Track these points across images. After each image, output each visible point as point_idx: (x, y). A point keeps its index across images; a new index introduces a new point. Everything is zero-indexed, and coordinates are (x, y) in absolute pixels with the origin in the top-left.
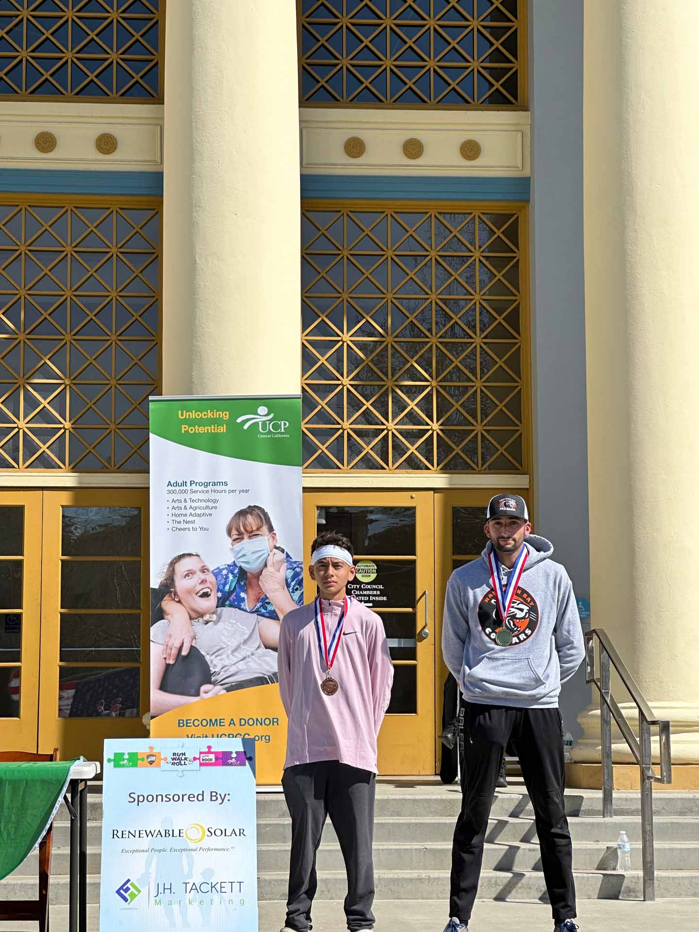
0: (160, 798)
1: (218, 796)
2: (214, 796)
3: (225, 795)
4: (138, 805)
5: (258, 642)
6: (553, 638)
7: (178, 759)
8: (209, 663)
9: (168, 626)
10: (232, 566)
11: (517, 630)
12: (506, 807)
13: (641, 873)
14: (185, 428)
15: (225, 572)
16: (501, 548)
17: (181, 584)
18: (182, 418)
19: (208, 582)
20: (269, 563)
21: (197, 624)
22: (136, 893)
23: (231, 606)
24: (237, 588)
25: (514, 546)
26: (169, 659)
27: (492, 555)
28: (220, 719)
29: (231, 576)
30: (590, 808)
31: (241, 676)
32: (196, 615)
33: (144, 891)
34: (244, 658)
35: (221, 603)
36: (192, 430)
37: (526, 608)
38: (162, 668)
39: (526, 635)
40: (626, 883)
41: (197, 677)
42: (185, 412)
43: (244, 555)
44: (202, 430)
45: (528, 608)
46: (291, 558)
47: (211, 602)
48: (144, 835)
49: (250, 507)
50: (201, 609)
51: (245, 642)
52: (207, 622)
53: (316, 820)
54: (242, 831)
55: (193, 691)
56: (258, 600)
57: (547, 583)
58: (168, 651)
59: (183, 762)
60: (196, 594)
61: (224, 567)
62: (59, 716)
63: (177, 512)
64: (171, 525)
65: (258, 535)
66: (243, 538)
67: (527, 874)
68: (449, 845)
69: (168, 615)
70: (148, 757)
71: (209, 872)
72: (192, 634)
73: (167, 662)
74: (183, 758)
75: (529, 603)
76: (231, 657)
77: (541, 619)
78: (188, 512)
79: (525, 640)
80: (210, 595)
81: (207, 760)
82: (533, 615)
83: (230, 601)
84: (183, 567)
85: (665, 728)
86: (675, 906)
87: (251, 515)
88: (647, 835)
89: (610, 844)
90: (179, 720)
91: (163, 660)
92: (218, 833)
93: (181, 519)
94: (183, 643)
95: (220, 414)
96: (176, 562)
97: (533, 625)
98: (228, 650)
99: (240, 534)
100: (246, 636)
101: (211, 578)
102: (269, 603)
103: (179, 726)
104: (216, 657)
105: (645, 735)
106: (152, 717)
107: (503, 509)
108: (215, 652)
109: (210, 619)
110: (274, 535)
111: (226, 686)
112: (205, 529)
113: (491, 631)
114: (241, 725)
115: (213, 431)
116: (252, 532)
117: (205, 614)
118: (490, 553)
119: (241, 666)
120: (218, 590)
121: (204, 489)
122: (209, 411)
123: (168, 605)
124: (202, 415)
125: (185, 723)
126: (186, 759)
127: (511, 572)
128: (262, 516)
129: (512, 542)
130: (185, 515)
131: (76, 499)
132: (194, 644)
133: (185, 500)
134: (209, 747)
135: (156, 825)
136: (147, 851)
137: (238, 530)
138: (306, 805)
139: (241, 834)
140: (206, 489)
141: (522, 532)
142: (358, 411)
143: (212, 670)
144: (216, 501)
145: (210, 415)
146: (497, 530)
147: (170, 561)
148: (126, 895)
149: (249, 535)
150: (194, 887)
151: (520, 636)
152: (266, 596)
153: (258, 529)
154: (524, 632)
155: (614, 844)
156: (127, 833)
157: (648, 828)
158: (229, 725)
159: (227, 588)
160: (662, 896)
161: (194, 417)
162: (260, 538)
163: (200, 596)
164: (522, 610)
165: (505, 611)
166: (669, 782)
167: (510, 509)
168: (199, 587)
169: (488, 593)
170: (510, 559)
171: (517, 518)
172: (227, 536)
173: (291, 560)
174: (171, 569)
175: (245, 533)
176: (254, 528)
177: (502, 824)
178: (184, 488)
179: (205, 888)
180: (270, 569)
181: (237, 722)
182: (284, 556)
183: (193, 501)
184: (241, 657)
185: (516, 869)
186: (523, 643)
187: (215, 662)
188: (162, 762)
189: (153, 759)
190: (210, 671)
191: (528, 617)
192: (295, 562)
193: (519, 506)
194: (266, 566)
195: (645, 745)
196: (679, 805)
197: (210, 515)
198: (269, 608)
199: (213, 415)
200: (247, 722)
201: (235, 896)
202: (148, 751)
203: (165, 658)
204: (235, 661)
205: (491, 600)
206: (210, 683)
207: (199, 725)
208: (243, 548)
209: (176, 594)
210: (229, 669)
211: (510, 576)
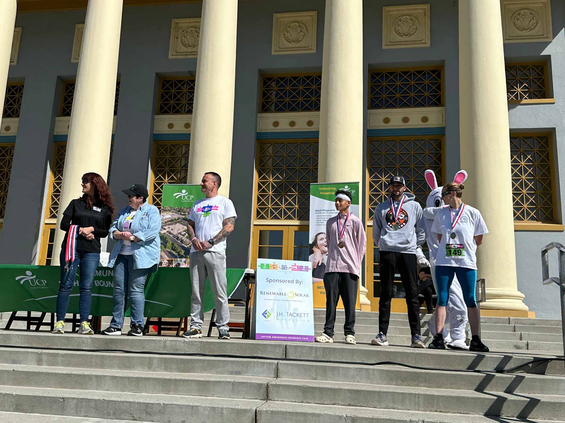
0: (277, 281)
2: (297, 282)
9: (315, 256)
11: (400, 223)
14: (321, 193)
16: (394, 195)
17: (319, 242)
18: (320, 190)
21: (324, 255)
22: (269, 315)
26: (315, 267)
32: (324, 252)
33: (272, 314)
38: (313, 269)
39: (403, 225)
44: (327, 193)
45: (404, 216)
48: (272, 294)
50: (326, 250)
52: (327, 255)
55: (322, 277)
57: (412, 208)
58: (315, 264)
60: (324, 246)
63: (318, 219)
64: (317, 224)
69: (315, 252)
70: (273, 266)
71: (296, 309)
72: (322, 259)
75: (405, 214)
78: (322, 219)
79: (403, 227)
82: (406, 218)
84: (320, 237)
93: (319, 222)
94: (319, 262)
95: (333, 188)
96: (318, 235)
107: (395, 181)
113: (390, 224)
115: (330, 194)
117: (326, 252)
118: (391, 198)
122: (329, 187)
124: (327, 189)
129: (398, 193)
131: (300, 228)
132: (322, 262)
133: (321, 215)
135: (276, 291)
136: (273, 300)
140: (328, 212)
141: (403, 189)
146: (393, 188)
147: (316, 235)
148: (266, 316)
150: (291, 314)
156: (266, 293)
161: (324, 189)
164: (402, 216)
168: (325, 244)
174: (316, 237)
178: (321, 212)
179: (295, 315)
183: (324, 216)
188: (278, 268)
189: (275, 267)
201: (306, 319)
205: (390, 213)
211: (398, 205)
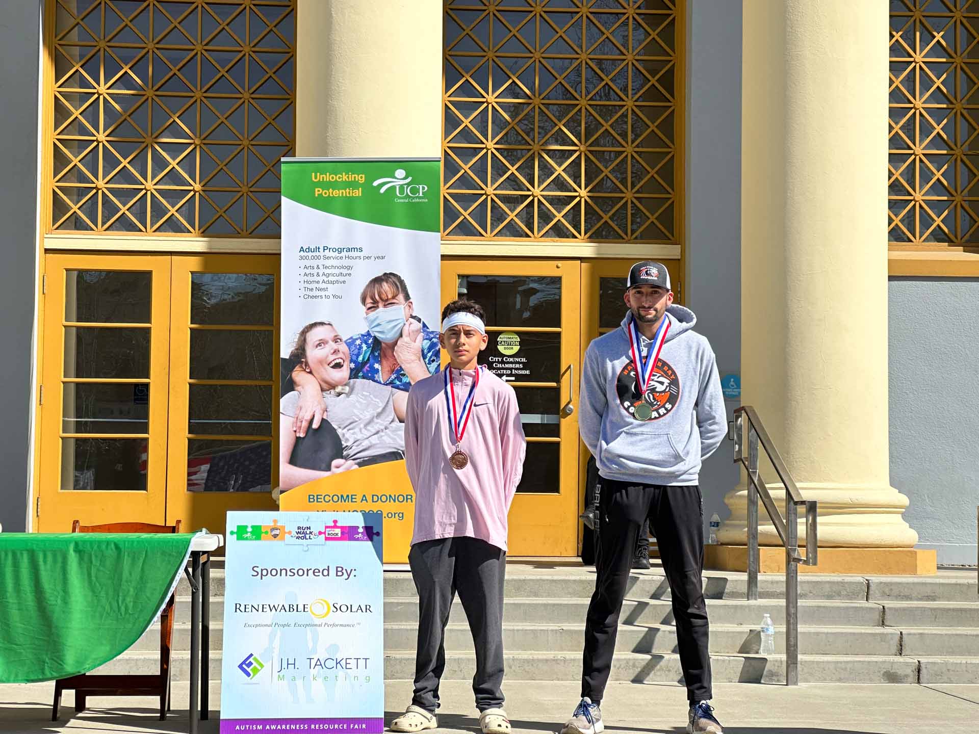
0: (284, 572)
1: (344, 571)
2: (339, 571)
3: (352, 570)
4: (262, 578)
5: (392, 415)
6: (695, 412)
7: (303, 533)
8: (341, 436)
9: (299, 397)
10: (366, 336)
11: (656, 404)
12: (647, 589)
13: (784, 657)
14: (319, 191)
15: (358, 342)
16: (642, 318)
17: (313, 354)
18: (316, 180)
19: (340, 351)
20: (405, 333)
21: (329, 396)
22: (259, 668)
23: (363, 377)
24: (371, 359)
25: (655, 316)
26: (299, 432)
27: (632, 326)
28: (352, 496)
29: (364, 347)
30: (735, 590)
31: (374, 450)
32: (328, 387)
33: (267, 666)
34: (377, 433)
35: (354, 374)
36: (326, 193)
37: (666, 382)
38: (292, 441)
39: (666, 409)
40: (768, 667)
41: (328, 451)
42: (318, 174)
43: (379, 325)
44: (336, 193)
45: (669, 382)
46: (428, 328)
47: (344, 373)
48: (267, 609)
49: (385, 274)
50: (333, 380)
51: (379, 415)
52: (339, 394)
53: (443, 597)
54: (368, 607)
55: (324, 466)
56: (392, 371)
57: (689, 357)
58: (299, 424)
59: (308, 536)
60: (329, 365)
61: (358, 337)
62: (188, 490)
63: (310, 278)
64: (303, 292)
65: (394, 303)
66: (378, 307)
67: (667, 657)
68: (583, 627)
69: (299, 386)
70: (272, 530)
71: (335, 647)
72: (323, 406)
73: (298, 435)
74: (308, 532)
75: (669, 376)
76: (363, 430)
77: (682, 393)
78: (321, 279)
79: (665, 414)
80: (343, 366)
81: (333, 535)
82: (674, 388)
83: (363, 372)
84: (315, 336)
85: (812, 507)
86: (818, 692)
87: (387, 282)
88: (791, 617)
89: (753, 627)
90: (309, 496)
91: (294, 433)
92: (344, 608)
93: (314, 286)
94: (314, 416)
95: (355, 177)
96: (308, 332)
97: (673, 399)
98: (361, 423)
99: (375, 302)
100: (379, 410)
101: (343, 348)
102: (404, 375)
103: (309, 502)
104: (348, 430)
105: (791, 514)
106: (282, 492)
107: (644, 277)
108: (347, 426)
109: (343, 391)
110: (410, 304)
111: (358, 460)
112: (339, 297)
113: (629, 404)
114: (373, 502)
115: (348, 195)
116: (387, 300)
117: (337, 386)
118: (629, 324)
119: (374, 440)
120: (351, 361)
121: (338, 255)
122: (344, 174)
123: (298, 375)
124: (336, 178)
125: (315, 498)
126: (311, 533)
127: (652, 343)
128: (398, 284)
129: (653, 312)
130: (318, 282)
131: (206, 264)
132: (325, 417)
133: (318, 266)
134: (335, 522)
135: (279, 600)
137: (373, 298)
138: (434, 582)
139: (368, 610)
140: (340, 255)
141: (664, 301)
142: (502, 176)
143: (344, 444)
144: (349, 268)
145: (345, 178)
146: (638, 300)
147: (301, 329)
148: (249, 670)
149: (384, 303)
150: (318, 663)
151: (660, 411)
152: (400, 367)
153: (394, 298)
154: (663, 406)
155: (757, 627)
156: (250, 607)
157: (792, 611)
158: (361, 502)
159: (360, 358)
160: (806, 681)
161: (328, 180)
162: (395, 307)
163: (333, 367)
164: (662, 383)
165: (644, 384)
166: (815, 564)
167: (651, 278)
168: (331, 358)
169: (628, 365)
170: (651, 331)
171: (659, 287)
172: (361, 305)
173: (428, 330)
174: (303, 338)
175: (380, 301)
176: (390, 297)
177: (642, 606)
178: (317, 254)
179: (330, 664)
180: (405, 338)
181: (369, 498)
182: (421, 325)
183: (326, 267)
184: (374, 431)
185: (655, 651)
186: (663, 418)
187: (347, 436)
188: (287, 536)
189: (277, 532)
190: (342, 445)
191: (669, 391)
192: (432, 332)
193: (661, 275)
194: (401, 335)
195: (790, 527)
196: (827, 588)
197: (344, 282)
198: (405, 380)
199: (348, 177)
200: (379, 498)
201: (361, 672)
202: (272, 524)
203: (295, 431)
204: (368, 435)
205: (630, 372)
206: (342, 457)
207: (330, 500)
208: (377, 317)
209: (307, 364)
210: (361, 443)
211: (650, 347)
